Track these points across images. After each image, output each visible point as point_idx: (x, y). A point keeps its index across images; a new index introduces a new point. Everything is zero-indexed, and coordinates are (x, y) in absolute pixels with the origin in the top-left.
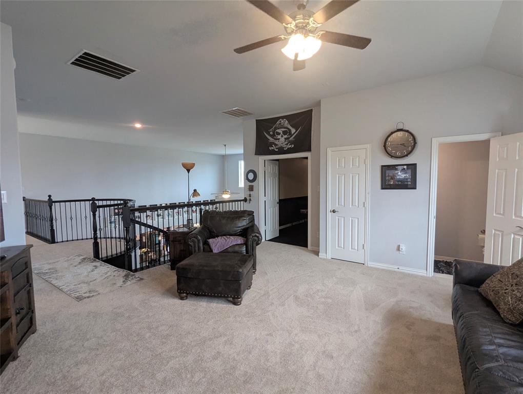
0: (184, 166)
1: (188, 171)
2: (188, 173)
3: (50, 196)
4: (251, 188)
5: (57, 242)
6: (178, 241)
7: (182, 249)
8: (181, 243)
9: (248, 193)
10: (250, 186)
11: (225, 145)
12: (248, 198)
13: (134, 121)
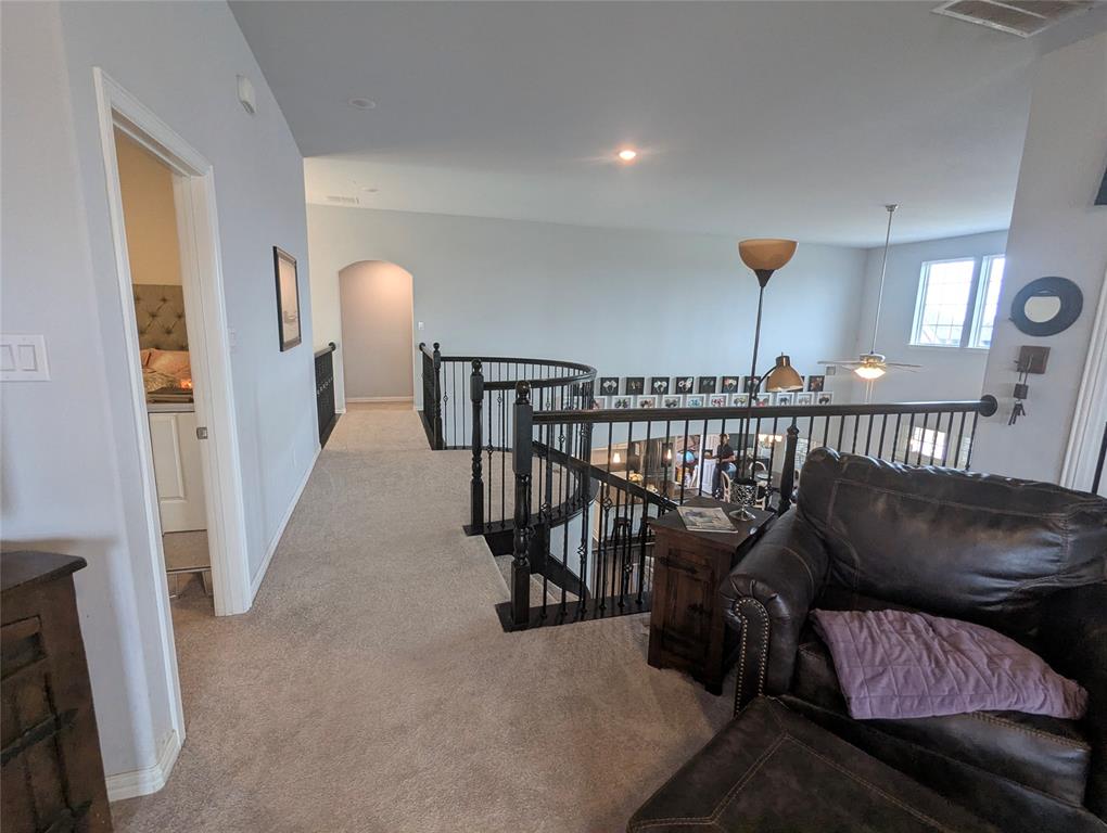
0: (748, 254)
1: (764, 276)
2: (763, 284)
3: (436, 346)
4: (1033, 361)
5: (446, 448)
6: (687, 569)
7: (699, 602)
8: (697, 580)
9: (1015, 379)
10: (1025, 349)
11: (891, 208)
12: (1005, 401)
13: (615, 143)
